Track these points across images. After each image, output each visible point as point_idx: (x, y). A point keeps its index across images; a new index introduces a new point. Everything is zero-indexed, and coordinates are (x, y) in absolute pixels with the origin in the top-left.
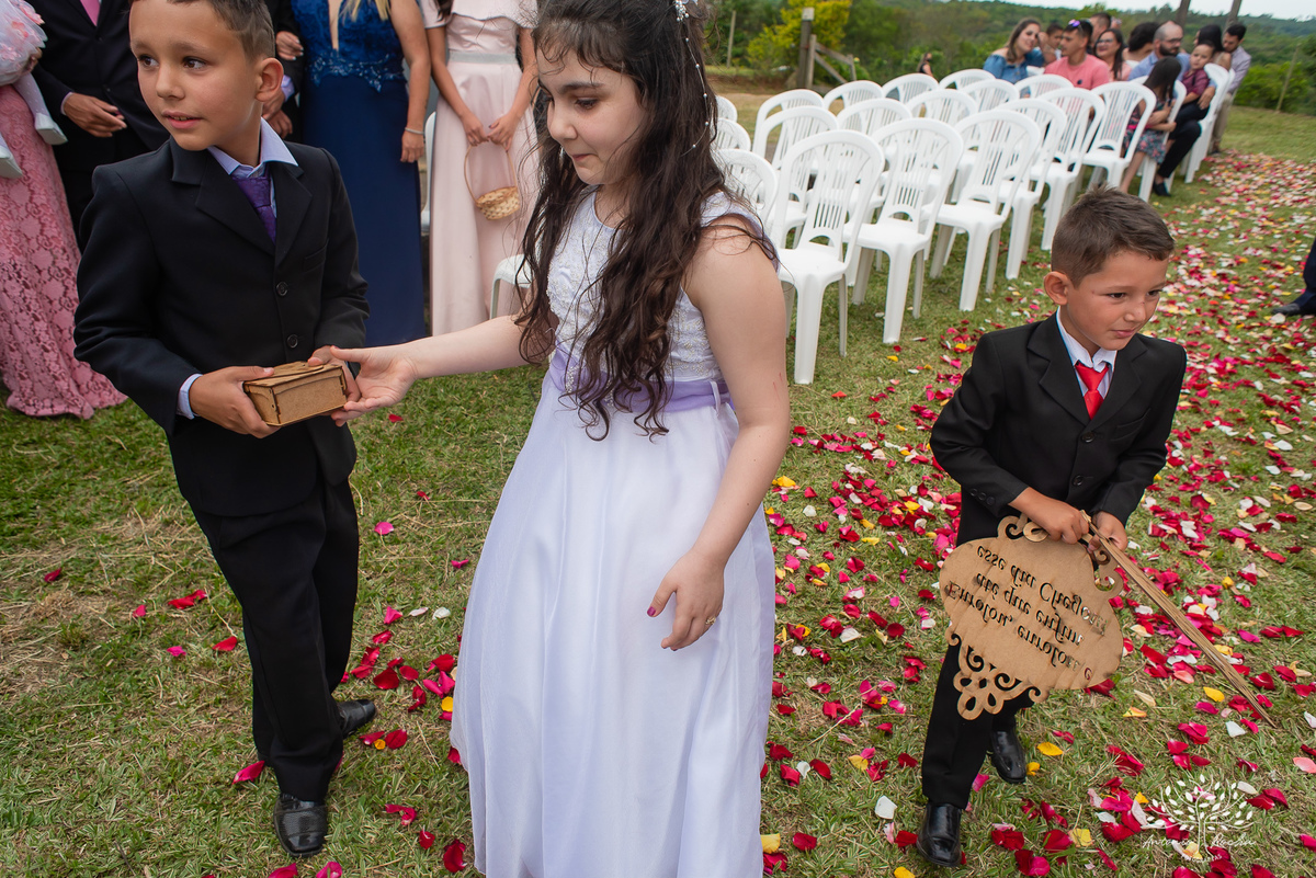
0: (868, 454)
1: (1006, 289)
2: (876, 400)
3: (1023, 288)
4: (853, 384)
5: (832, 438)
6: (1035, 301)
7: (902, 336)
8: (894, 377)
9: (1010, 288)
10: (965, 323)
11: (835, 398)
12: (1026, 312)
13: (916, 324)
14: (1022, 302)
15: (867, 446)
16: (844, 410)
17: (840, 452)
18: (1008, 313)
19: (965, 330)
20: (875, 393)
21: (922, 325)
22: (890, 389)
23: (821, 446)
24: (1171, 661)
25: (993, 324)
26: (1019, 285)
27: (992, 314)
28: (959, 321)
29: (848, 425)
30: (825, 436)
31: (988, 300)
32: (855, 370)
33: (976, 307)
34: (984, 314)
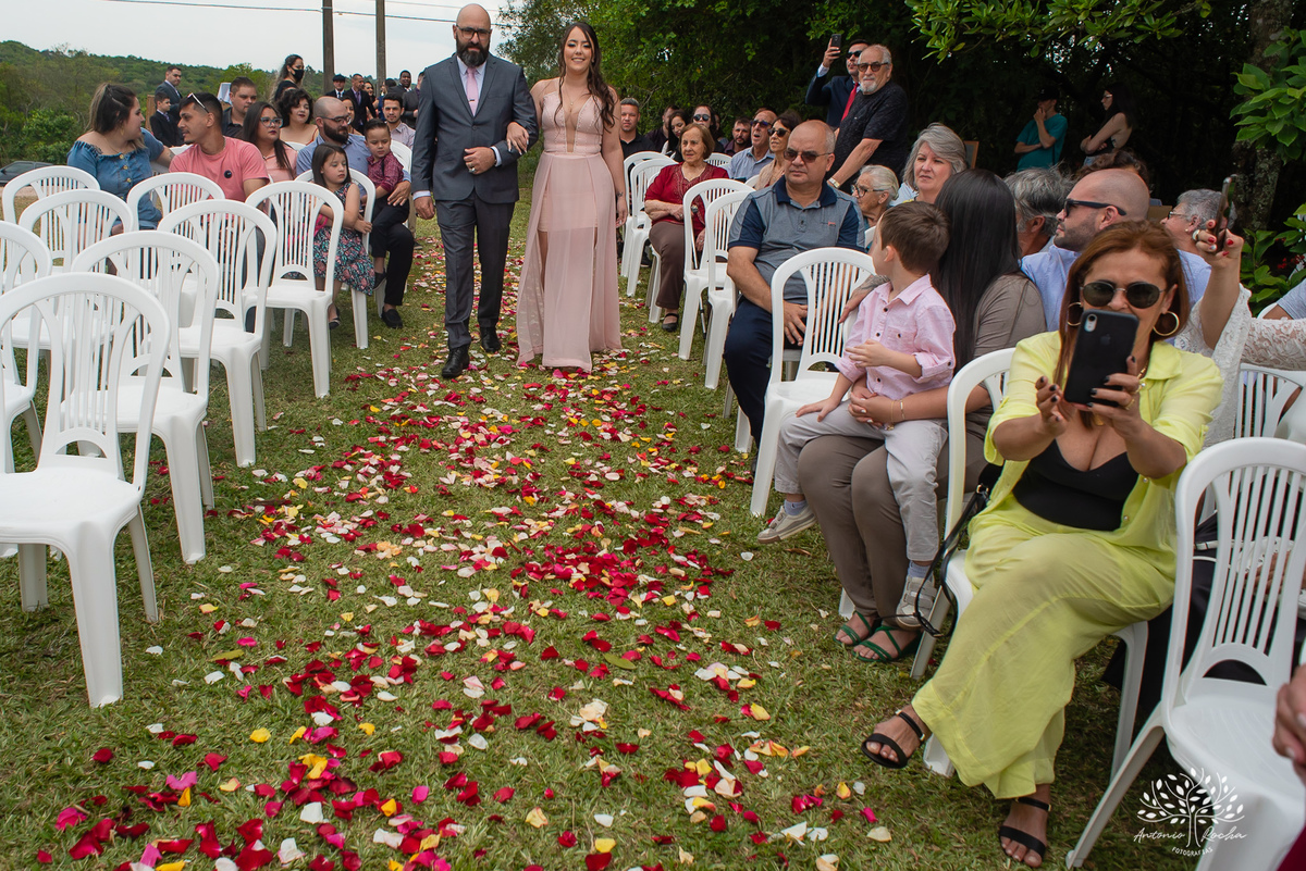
1: (187, 599)
3: (220, 586)
6: (247, 621)
12: (233, 666)
14: (221, 632)
18: (198, 677)
26: (209, 581)
27: (164, 698)
31: (156, 650)
33: (125, 683)
34: (146, 704)
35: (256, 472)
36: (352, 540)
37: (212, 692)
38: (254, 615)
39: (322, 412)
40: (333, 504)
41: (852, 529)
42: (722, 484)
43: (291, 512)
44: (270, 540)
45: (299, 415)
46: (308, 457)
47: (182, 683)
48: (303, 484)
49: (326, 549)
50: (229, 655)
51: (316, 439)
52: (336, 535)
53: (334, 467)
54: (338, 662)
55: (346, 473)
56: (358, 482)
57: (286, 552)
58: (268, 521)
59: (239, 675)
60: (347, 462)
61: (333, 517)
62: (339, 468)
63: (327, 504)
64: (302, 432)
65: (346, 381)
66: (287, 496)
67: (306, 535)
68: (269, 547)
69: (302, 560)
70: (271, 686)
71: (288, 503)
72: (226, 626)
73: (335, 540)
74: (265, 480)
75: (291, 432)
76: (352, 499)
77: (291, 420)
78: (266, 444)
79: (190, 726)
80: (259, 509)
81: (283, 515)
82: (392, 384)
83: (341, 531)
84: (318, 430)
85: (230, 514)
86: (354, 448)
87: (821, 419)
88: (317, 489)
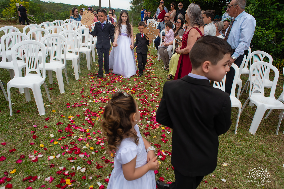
0: (86, 105)
2: (81, 93)
4: (74, 91)
5: (76, 104)
7: (79, 78)
8: (82, 87)
10: (90, 72)
11: (72, 95)
13: (81, 75)
15: (85, 103)
16: (76, 97)
17: (80, 106)
19: (91, 74)
20: (80, 91)
21: (82, 75)
22: (83, 90)
23: (74, 106)
24: (155, 125)
28: (89, 72)
29: (78, 100)
30: (74, 104)
32: (73, 87)
41: (165, 57)
42: (155, 58)
87: (162, 46)
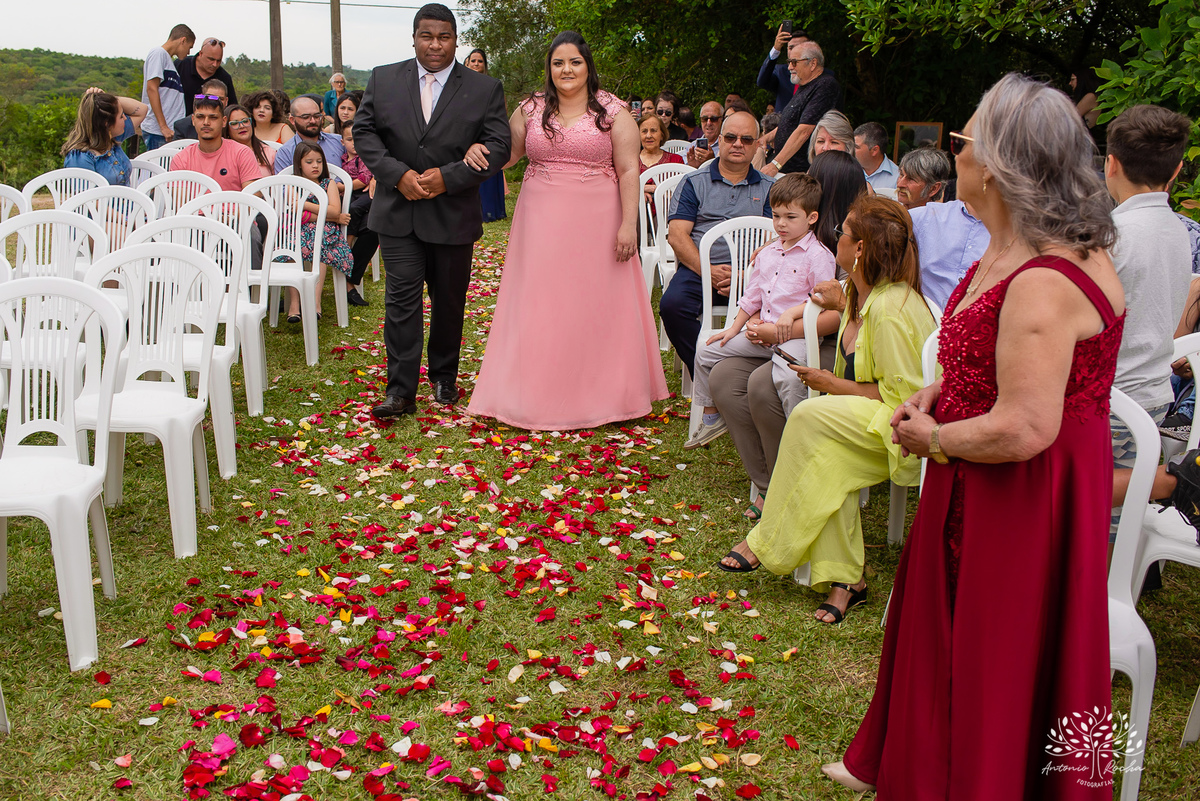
1: (230, 500)
3: (253, 491)
6: (280, 511)
8: (117, 749)
9: (235, 497)
10: (194, 583)
12: (275, 536)
14: (262, 517)
18: (250, 543)
19: (202, 598)
21: (127, 612)
25: (237, 572)
26: (244, 488)
27: (229, 554)
28: (183, 584)
31: (213, 528)
33: (199, 545)
34: (217, 557)
35: (265, 419)
36: (354, 463)
37: (263, 551)
38: (284, 509)
39: (316, 377)
40: (336, 440)
42: (666, 420)
43: (301, 446)
44: (287, 463)
45: (296, 378)
46: (308, 409)
47: (240, 544)
48: (308, 427)
49: (332, 468)
50: (269, 530)
51: (312, 395)
52: (341, 460)
53: (332, 415)
54: (354, 533)
55: (343, 419)
56: (354, 425)
57: (302, 470)
58: (283, 451)
59: (281, 540)
60: (342, 411)
61: (336, 447)
62: (336, 415)
63: (330, 440)
64: (300, 391)
65: (333, 352)
66: (296, 435)
67: (316, 460)
68: (287, 468)
69: (315, 475)
70: (306, 547)
71: (297, 439)
72: (265, 514)
73: (340, 463)
74: (275, 424)
75: (291, 390)
76: (350, 436)
77: (289, 381)
78: (271, 399)
79: (251, 568)
80: (274, 443)
81: (295, 446)
82: (374, 355)
83: (344, 457)
84: (314, 389)
85: (251, 447)
86: (348, 401)
87: (723, 344)
88: (320, 430)
